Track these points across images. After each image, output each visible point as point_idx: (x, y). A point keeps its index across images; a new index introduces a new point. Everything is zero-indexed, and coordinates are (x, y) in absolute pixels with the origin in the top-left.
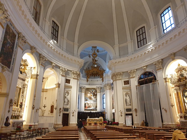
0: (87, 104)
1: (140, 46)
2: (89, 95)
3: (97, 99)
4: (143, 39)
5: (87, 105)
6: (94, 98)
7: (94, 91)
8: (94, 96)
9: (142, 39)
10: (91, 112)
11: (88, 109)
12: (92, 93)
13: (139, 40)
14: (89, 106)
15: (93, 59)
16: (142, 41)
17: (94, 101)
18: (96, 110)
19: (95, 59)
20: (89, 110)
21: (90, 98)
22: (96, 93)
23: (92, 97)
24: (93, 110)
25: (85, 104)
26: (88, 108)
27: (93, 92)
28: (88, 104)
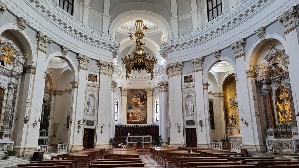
0: (131, 113)
1: (211, 18)
2: (134, 100)
3: (146, 107)
4: (217, 6)
5: (131, 115)
6: (142, 104)
7: (142, 94)
8: (141, 101)
9: (215, 5)
10: (137, 126)
11: (133, 121)
12: (139, 97)
13: (210, 8)
14: (134, 117)
15: (137, 42)
16: (215, 10)
17: (142, 109)
18: (146, 123)
19: (139, 41)
20: (134, 123)
21: (136, 105)
22: (145, 97)
23: (139, 103)
24: (141, 123)
25: (128, 114)
26: (132, 119)
27: (140, 95)
28: (133, 114)
